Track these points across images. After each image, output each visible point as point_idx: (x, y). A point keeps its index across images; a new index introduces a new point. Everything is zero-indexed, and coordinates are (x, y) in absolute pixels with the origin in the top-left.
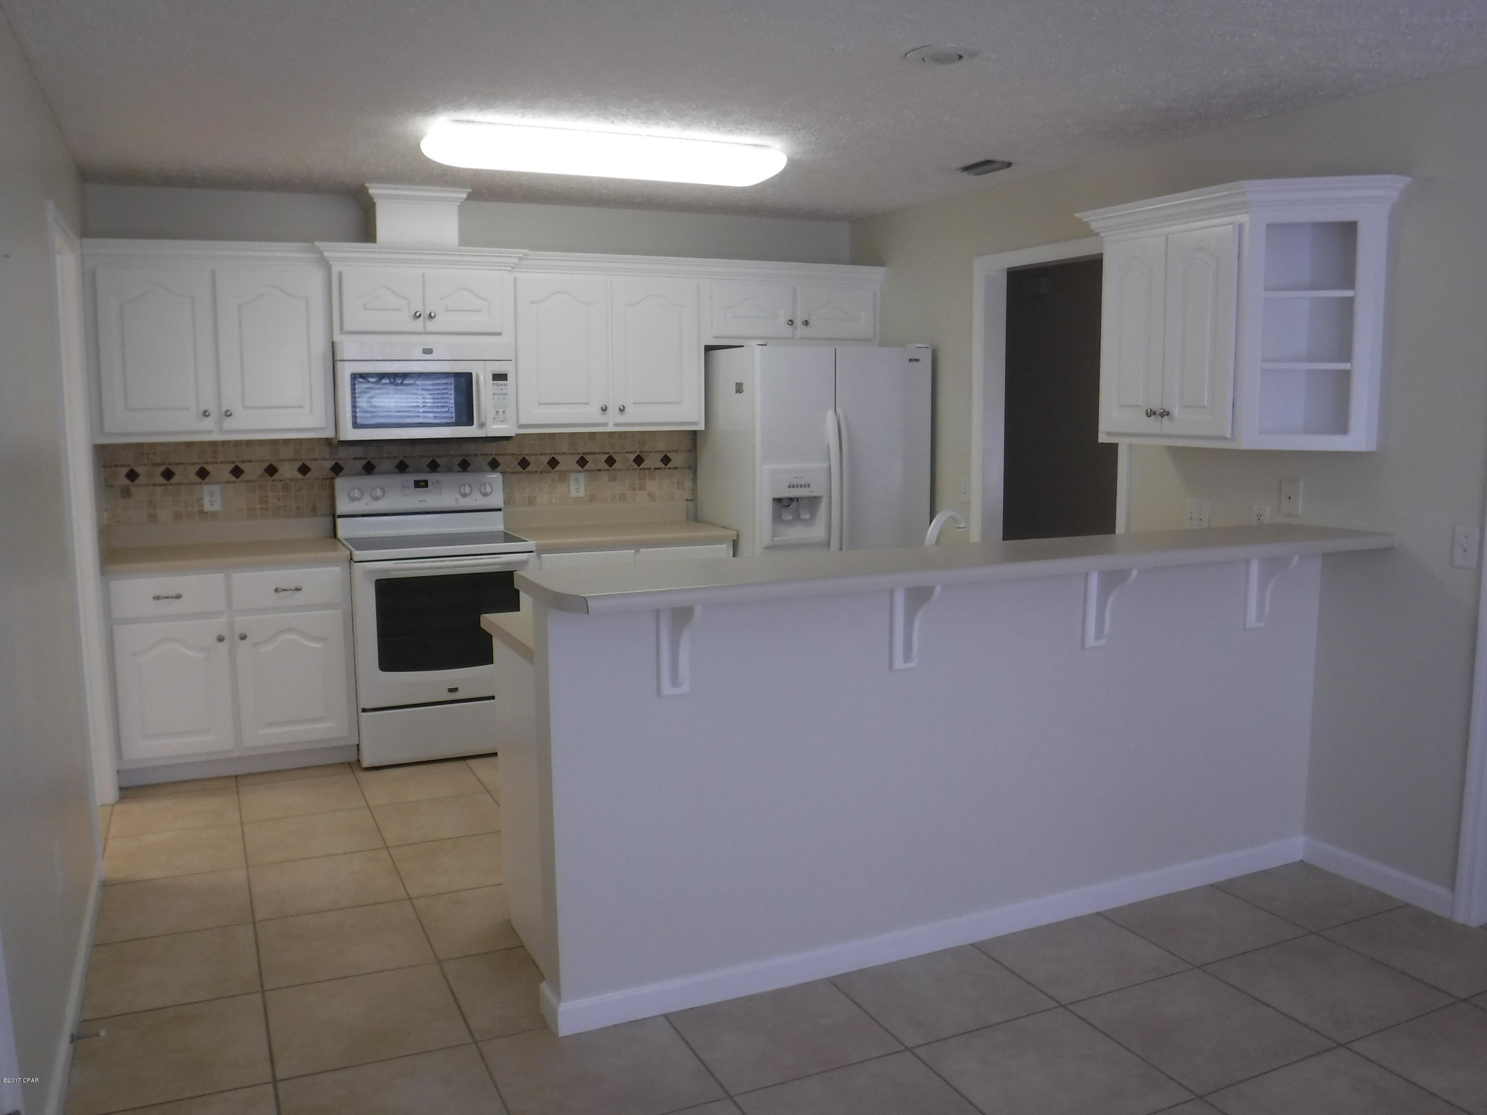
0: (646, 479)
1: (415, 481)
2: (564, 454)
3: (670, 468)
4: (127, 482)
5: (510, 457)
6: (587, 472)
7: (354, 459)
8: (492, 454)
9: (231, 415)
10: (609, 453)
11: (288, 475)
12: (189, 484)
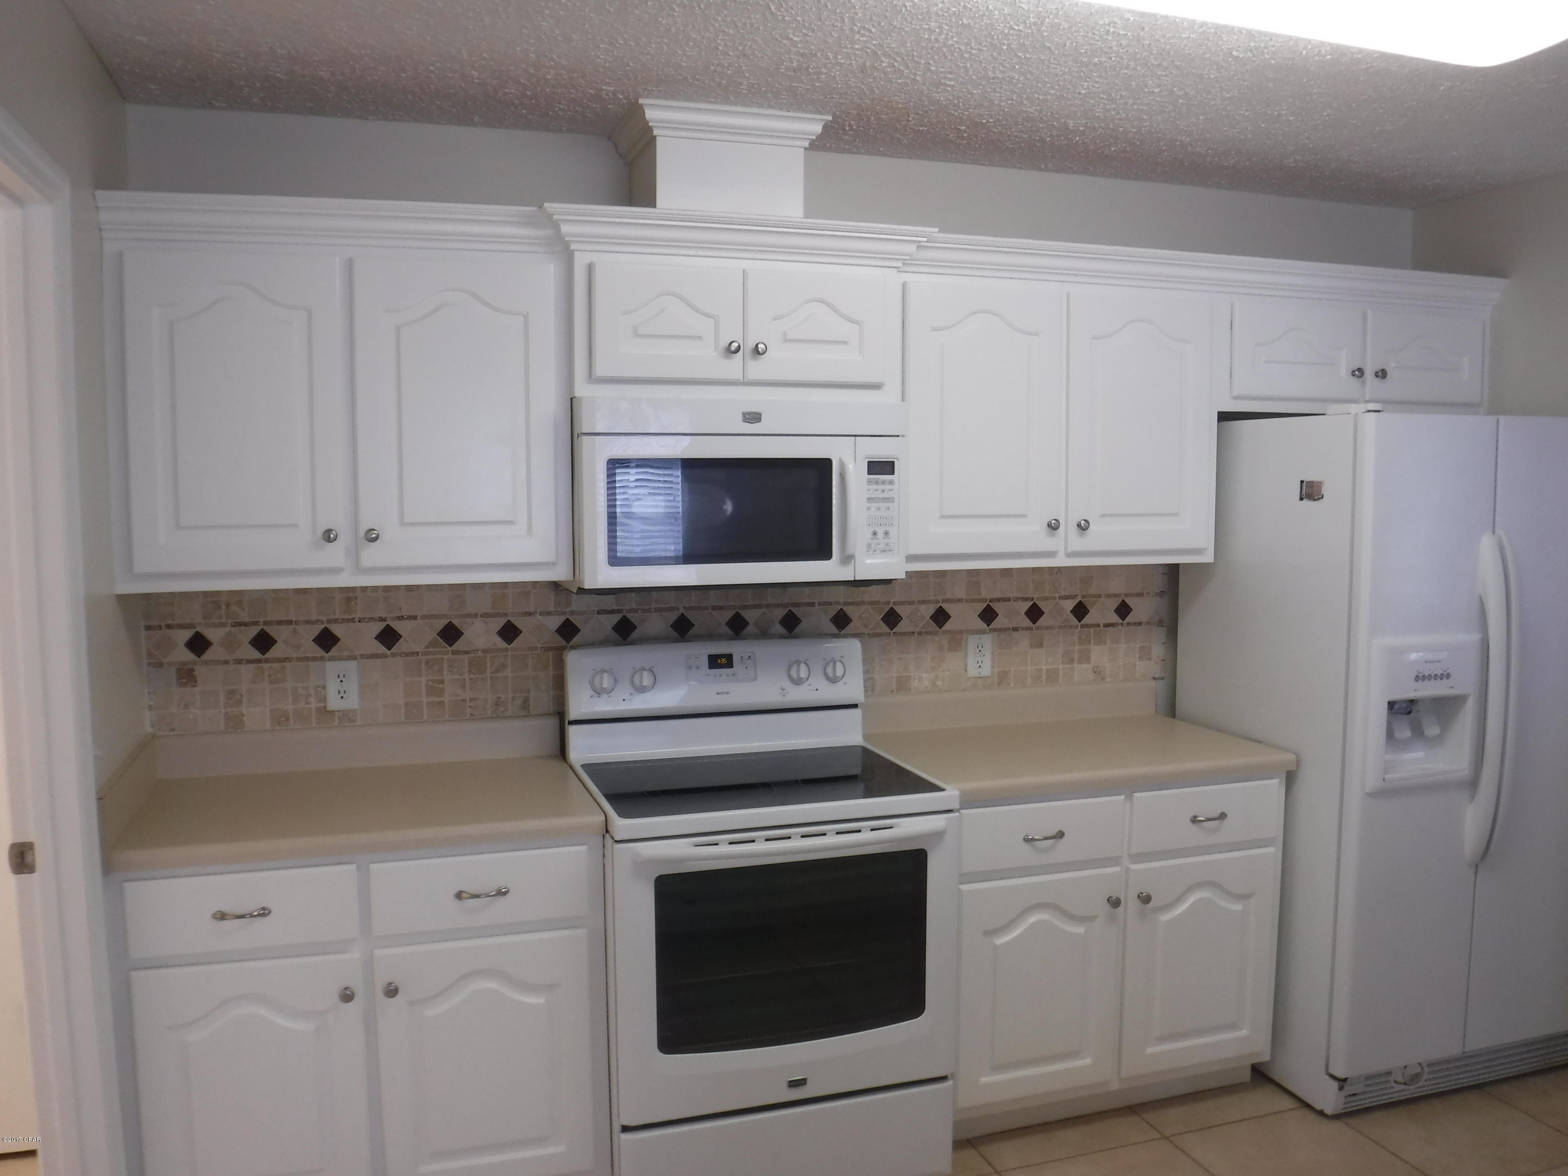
0: (1090, 644)
1: (710, 656)
2: (960, 600)
3: (1129, 624)
4: (189, 656)
5: (869, 607)
6: (996, 634)
7: (599, 613)
8: (838, 603)
9: (376, 539)
10: (1033, 599)
11: (481, 643)
12: (299, 659)
